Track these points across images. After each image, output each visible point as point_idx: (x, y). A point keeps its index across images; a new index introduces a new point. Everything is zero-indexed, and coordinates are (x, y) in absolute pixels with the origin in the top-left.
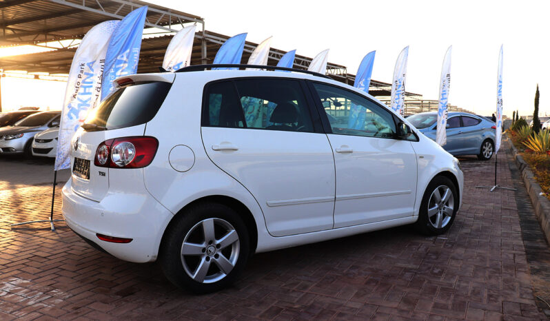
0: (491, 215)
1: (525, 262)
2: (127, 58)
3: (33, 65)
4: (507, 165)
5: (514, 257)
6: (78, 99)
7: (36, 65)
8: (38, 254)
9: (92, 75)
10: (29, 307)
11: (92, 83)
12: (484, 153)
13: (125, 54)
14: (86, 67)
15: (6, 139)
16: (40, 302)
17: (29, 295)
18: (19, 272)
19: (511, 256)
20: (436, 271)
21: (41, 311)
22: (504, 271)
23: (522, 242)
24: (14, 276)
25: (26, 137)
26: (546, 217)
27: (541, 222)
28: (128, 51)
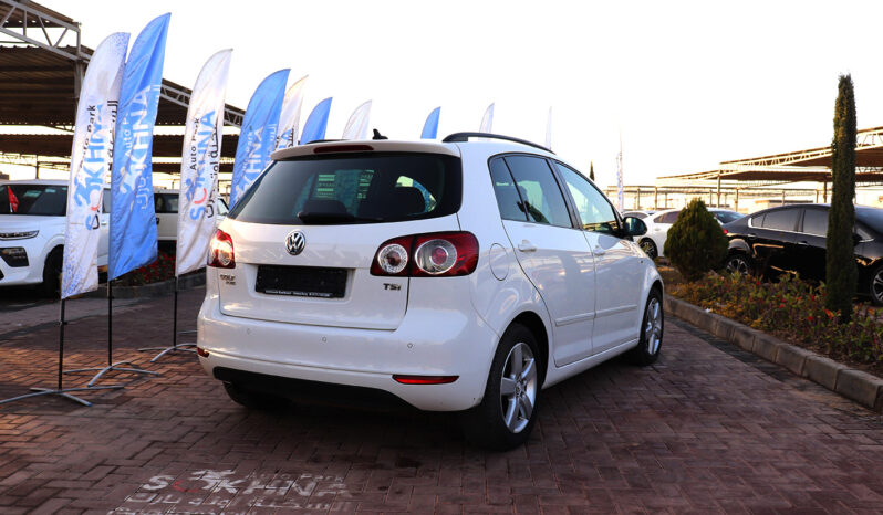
2: (147, 100)
6: (85, 169)
13: (144, 94)
14: (96, 113)
26: (747, 334)
27: (736, 343)
28: (148, 89)
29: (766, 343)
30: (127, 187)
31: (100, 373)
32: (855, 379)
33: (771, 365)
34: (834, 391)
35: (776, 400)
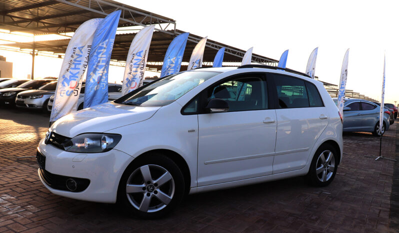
0: (370, 178)
1: (387, 217)
2: (106, 45)
3: (57, 48)
4: (394, 141)
5: (379, 213)
6: (70, 72)
7: (59, 48)
8: (28, 179)
9: (81, 56)
10: (8, 216)
11: (80, 61)
12: (377, 131)
13: (105, 43)
14: (77, 50)
15: (31, 98)
16: (17, 213)
17: (10, 208)
18: (10, 190)
19: (377, 212)
20: (314, 217)
21: (15, 219)
22: (367, 223)
23: (389, 201)
24: (6, 193)
25: (45, 98)
30: (94, 80)
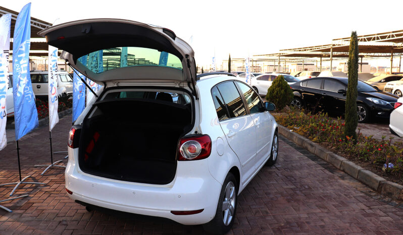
1: (332, 174)
26: (312, 146)
27: (306, 148)
28: (25, 43)
29: (322, 151)
30: (20, 93)
31: (17, 185)
32: (368, 176)
33: (325, 163)
34: (357, 179)
35: (335, 187)
